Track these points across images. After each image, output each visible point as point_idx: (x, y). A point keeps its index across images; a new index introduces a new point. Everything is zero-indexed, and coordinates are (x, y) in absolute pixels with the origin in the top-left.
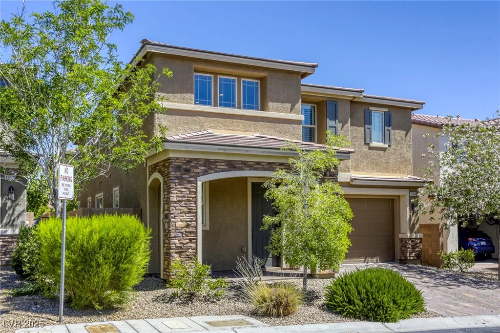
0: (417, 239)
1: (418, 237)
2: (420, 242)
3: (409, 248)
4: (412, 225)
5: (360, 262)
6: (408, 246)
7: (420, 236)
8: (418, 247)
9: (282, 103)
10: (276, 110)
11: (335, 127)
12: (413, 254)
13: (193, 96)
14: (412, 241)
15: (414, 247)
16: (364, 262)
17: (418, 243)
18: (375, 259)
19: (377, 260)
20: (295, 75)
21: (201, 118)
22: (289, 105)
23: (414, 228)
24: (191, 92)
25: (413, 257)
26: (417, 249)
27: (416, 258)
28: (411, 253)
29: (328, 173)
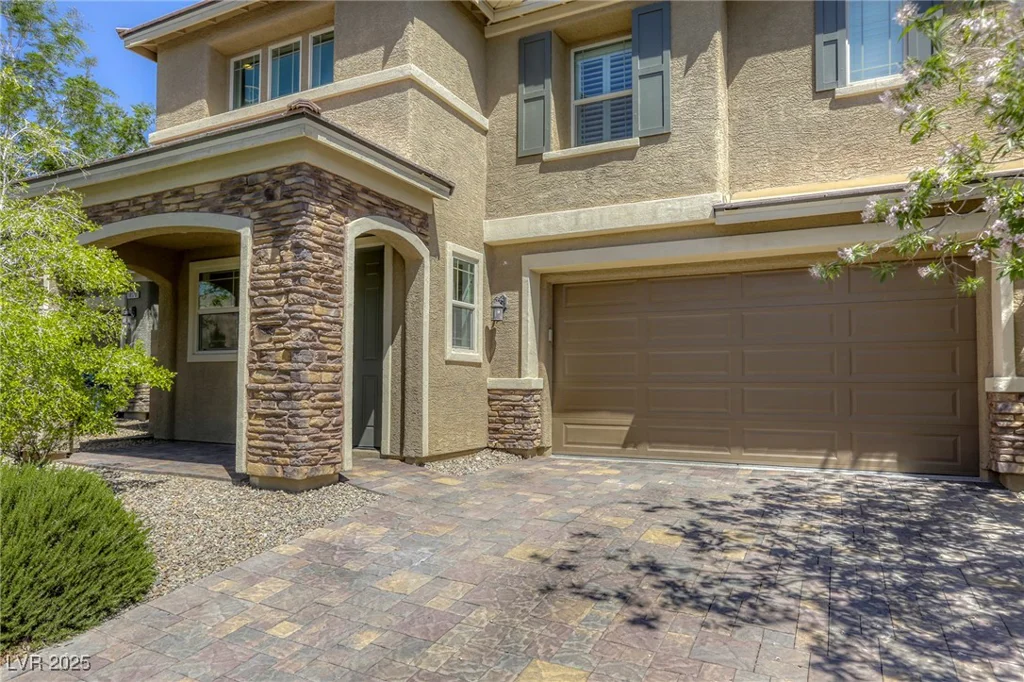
5: (807, 464)
9: (363, 52)
11: (661, 73)
22: (378, 52)
29: (278, 192)
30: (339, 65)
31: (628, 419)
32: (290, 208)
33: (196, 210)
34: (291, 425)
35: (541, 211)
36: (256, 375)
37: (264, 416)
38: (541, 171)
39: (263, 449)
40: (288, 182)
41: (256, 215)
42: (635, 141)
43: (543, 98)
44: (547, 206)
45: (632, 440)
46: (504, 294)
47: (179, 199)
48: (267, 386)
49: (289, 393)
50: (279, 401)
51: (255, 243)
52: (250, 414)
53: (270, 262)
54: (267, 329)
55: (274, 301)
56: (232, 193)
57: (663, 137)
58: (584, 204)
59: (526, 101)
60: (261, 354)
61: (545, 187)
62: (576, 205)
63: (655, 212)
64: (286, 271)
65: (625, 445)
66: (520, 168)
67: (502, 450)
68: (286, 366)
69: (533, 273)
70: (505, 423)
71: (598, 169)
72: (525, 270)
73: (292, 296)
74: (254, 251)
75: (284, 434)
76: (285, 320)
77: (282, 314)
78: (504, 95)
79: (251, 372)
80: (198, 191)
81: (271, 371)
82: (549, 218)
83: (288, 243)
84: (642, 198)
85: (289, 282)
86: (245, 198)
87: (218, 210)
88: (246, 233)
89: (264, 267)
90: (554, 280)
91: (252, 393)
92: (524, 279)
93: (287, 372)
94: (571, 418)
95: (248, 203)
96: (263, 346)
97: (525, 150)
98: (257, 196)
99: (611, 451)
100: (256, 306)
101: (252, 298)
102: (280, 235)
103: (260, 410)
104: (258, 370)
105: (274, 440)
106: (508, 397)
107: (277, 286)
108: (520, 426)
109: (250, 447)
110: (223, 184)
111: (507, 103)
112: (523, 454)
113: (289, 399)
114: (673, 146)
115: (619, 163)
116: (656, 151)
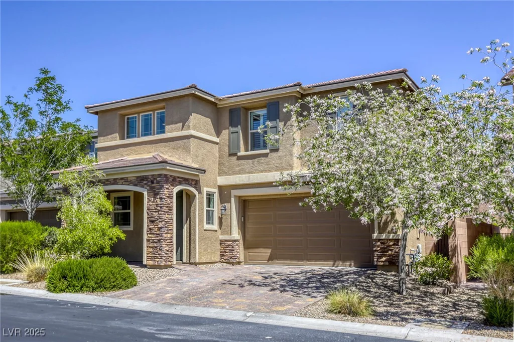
0: (390, 240)
1: (391, 238)
2: (394, 245)
3: (376, 251)
4: (384, 223)
5: (327, 265)
6: (375, 249)
7: (393, 236)
8: (391, 250)
9: (175, 124)
10: (171, 131)
11: (276, 127)
12: (384, 259)
13: (117, 135)
14: (382, 243)
15: (384, 251)
16: (333, 265)
17: (391, 246)
18: (349, 263)
19: (350, 265)
20: (186, 98)
21: (121, 149)
22: (180, 125)
23: (387, 227)
24: (116, 133)
25: (382, 262)
26: (390, 252)
27: (387, 263)
28: (381, 257)
29: (155, 181)
30: (167, 128)
31: (269, 251)
32: (159, 187)
33: (129, 185)
34: (160, 250)
35: (237, 174)
36: (149, 235)
37: (151, 247)
38: (237, 159)
39: (151, 257)
40: (158, 179)
41: (148, 188)
42: (267, 151)
43: (237, 132)
44: (239, 173)
45: (271, 259)
46: (225, 204)
47: (123, 181)
48: (153, 238)
49: (159, 241)
50: (156, 243)
51: (148, 196)
52: (147, 247)
53: (153, 202)
54: (152, 222)
55: (154, 213)
56: (141, 180)
57: (277, 150)
58: (251, 173)
59: (232, 133)
60: (150, 229)
61: (239, 166)
62: (249, 173)
63: (274, 177)
64: (158, 205)
65: (268, 261)
66: (230, 158)
67: (225, 262)
68: (158, 232)
69: (235, 196)
70: (226, 252)
71: (256, 160)
72: (232, 195)
73: (160, 212)
74: (148, 199)
75: (158, 252)
76: (158, 219)
77: (157, 217)
78: (225, 130)
79: (147, 234)
80: (129, 179)
81: (154, 234)
82: (240, 177)
83: (158, 197)
84: (270, 171)
85: (159, 208)
86: (145, 182)
87: (136, 185)
88: (145, 193)
89: (151, 203)
90: (243, 198)
91: (148, 241)
92: (232, 199)
93: (159, 234)
94: (251, 251)
95: (146, 184)
96: (151, 227)
97: (232, 152)
98: (148, 182)
99: (264, 263)
100: (148, 215)
101: (147, 212)
102: (156, 195)
103: (150, 246)
104: (149, 234)
105: (155, 254)
106: (227, 243)
107: (155, 209)
108: (231, 253)
109: (147, 256)
110: (137, 177)
111: (225, 133)
112: (233, 264)
113: (159, 242)
114: (280, 153)
115: (263, 158)
116: (274, 155)
